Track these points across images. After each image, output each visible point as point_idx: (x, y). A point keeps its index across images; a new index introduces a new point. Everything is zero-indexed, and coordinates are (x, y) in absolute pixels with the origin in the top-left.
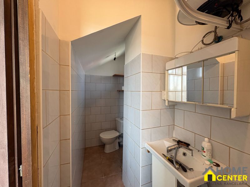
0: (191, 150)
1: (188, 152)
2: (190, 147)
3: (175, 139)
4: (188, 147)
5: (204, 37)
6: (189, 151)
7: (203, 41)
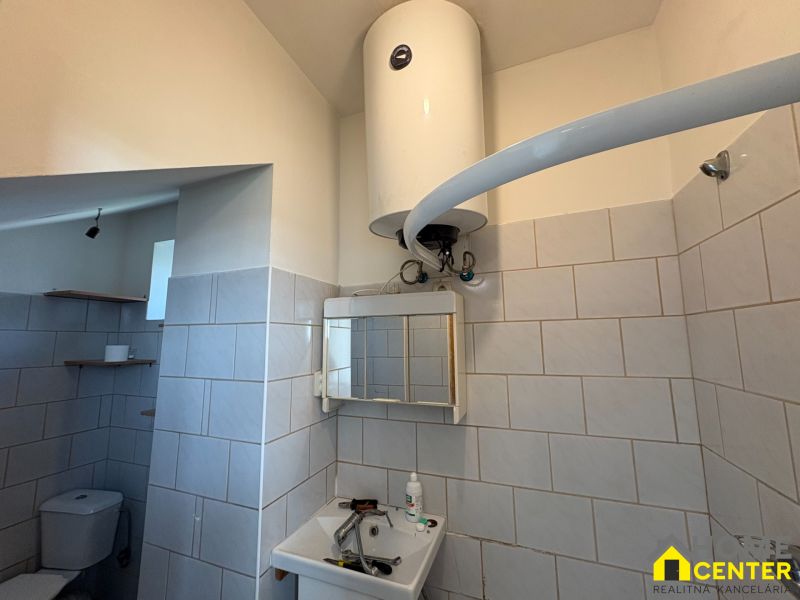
0: (384, 513)
1: (379, 522)
2: (380, 508)
3: (345, 501)
4: (376, 507)
5: (403, 267)
6: (381, 518)
7: (401, 274)
